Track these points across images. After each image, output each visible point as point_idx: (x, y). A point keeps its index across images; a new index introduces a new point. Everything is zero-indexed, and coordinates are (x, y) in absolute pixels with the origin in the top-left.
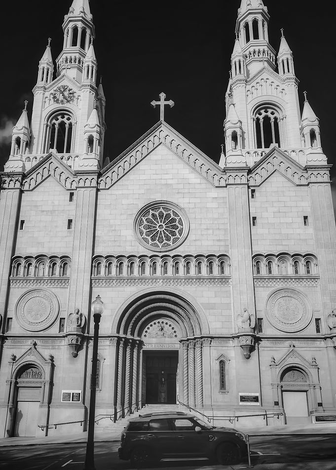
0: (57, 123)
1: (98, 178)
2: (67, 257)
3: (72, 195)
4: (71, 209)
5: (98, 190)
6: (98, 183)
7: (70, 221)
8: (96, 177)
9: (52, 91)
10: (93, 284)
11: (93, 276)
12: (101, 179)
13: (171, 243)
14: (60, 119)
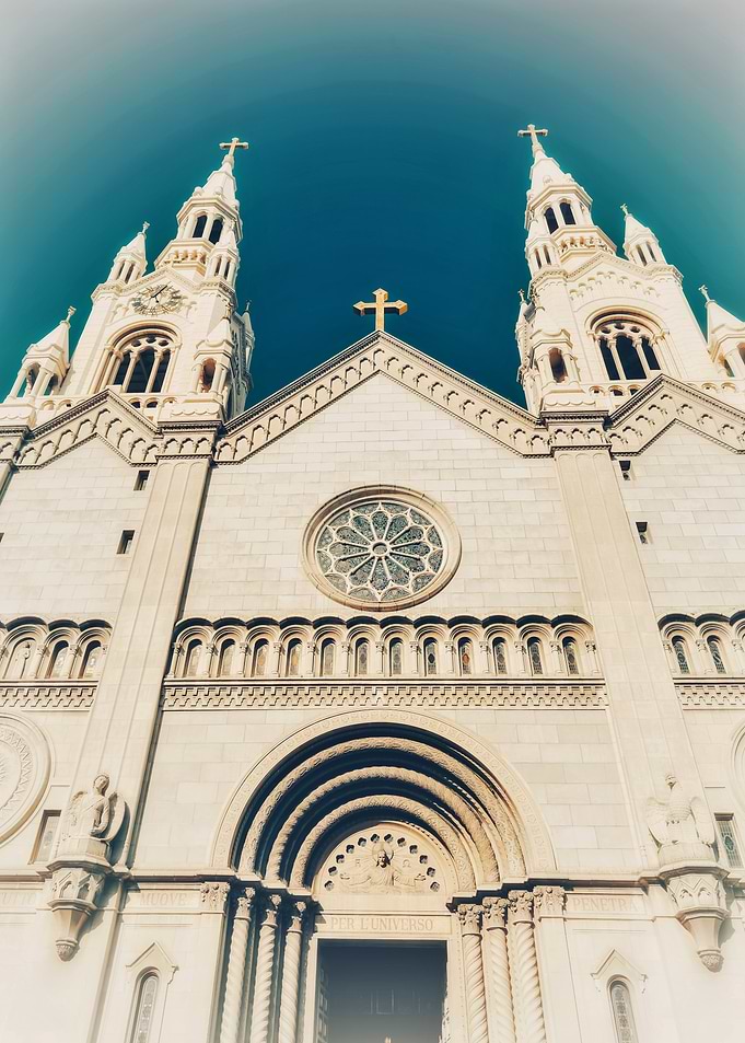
0: (136, 350)
1: (217, 439)
2: (103, 624)
3: (143, 476)
4: (133, 508)
5: (213, 464)
6: (214, 450)
7: (128, 536)
8: (210, 437)
9: (135, 295)
10: (169, 701)
11: (170, 677)
12: (223, 441)
13: (410, 590)
14: (144, 343)
